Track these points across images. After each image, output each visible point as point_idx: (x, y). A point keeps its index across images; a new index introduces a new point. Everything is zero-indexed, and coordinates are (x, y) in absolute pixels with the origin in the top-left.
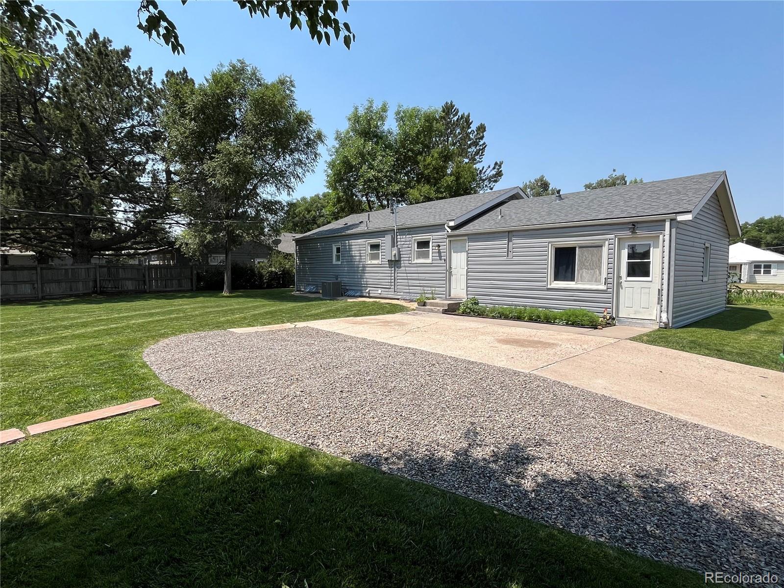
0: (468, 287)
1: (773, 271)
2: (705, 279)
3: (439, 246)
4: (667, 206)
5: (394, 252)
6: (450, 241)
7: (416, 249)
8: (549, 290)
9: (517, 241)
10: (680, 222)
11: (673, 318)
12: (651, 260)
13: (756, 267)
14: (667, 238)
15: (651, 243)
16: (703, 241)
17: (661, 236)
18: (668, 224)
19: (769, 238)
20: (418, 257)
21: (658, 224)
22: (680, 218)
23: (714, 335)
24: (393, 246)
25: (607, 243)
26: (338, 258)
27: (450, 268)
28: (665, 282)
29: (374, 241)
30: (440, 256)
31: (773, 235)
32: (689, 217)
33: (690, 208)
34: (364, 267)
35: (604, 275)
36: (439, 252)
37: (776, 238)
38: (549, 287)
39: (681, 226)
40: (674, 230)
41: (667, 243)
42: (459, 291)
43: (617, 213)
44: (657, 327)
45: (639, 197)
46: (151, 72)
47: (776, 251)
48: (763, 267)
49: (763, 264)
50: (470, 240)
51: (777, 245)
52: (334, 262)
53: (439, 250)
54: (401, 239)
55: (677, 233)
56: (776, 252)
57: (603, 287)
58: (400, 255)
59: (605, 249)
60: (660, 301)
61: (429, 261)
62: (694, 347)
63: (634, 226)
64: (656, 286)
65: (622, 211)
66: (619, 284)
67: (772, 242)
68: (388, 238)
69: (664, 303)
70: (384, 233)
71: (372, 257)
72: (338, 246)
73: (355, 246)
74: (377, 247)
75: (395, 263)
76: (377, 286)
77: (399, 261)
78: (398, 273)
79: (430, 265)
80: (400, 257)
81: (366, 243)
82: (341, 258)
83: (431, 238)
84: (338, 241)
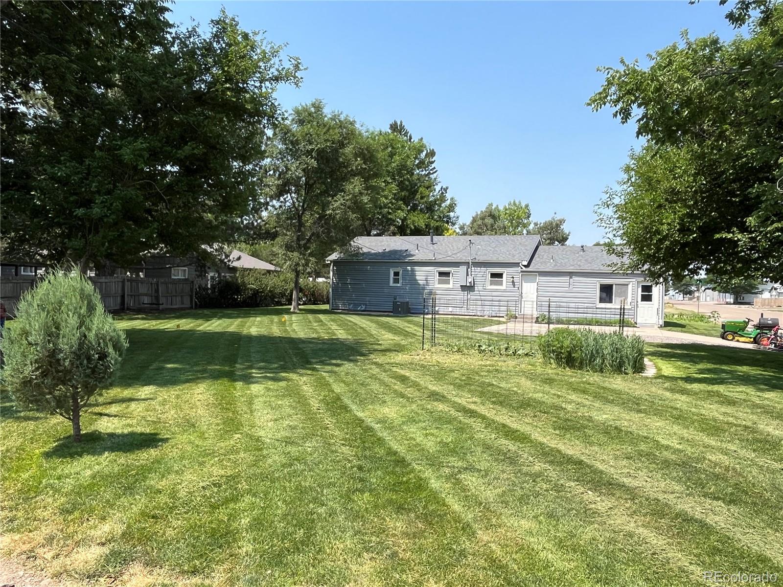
0: (537, 306)
3: (513, 278)
5: (468, 281)
6: (522, 275)
7: (490, 279)
8: (596, 308)
9: (575, 278)
12: (653, 293)
15: (653, 285)
20: (491, 284)
24: (467, 275)
25: (631, 283)
26: (396, 281)
27: (522, 293)
28: (661, 305)
29: (445, 270)
30: (514, 285)
34: (431, 289)
35: (629, 300)
36: (513, 282)
38: (596, 306)
42: (530, 308)
44: (657, 326)
50: (540, 275)
52: (391, 284)
53: (513, 280)
54: (476, 271)
57: (629, 307)
58: (474, 282)
59: (630, 287)
60: (658, 314)
61: (504, 287)
64: (655, 307)
66: (637, 305)
68: (463, 269)
69: (660, 315)
70: (456, 264)
71: (440, 282)
72: (396, 270)
73: (421, 274)
74: (447, 274)
75: (468, 288)
76: (447, 305)
77: (474, 286)
78: (472, 296)
79: (504, 291)
80: (474, 284)
81: (434, 270)
82: (401, 281)
83: (505, 271)
84: (397, 267)
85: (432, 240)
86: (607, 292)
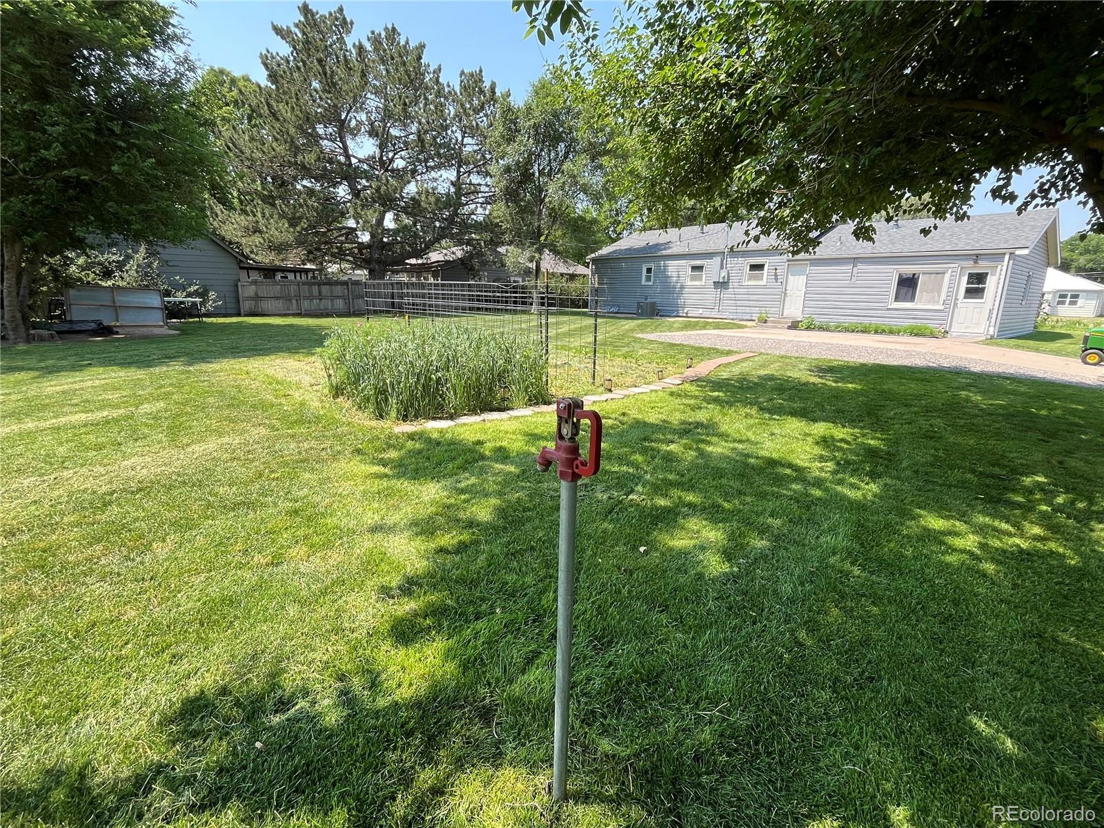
0: (804, 307)
1: (1080, 302)
2: (1024, 303)
3: (776, 269)
4: (1006, 241)
5: (722, 275)
6: (788, 265)
7: (748, 271)
8: (888, 309)
9: (860, 266)
10: (1019, 256)
11: (999, 332)
12: (986, 286)
13: (1061, 296)
14: (1004, 268)
15: (990, 272)
16: (1028, 270)
17: (1000, 267)
18: (1007, 257)
19: (1082, 260)
20: (749, 279)
21: (997, 257)
22: (1018, 252)
23: (1031, 343)
24: (722, 268)
25: (950, 270)
26: (648, 279)
27: (786, 290)
28: (997, 303)
29: (698, 263)
30: (776, 279)
31: (1088, 257)
32: (1026, 252)
33: (1028, 244)
34: (682, 287)
35: (943, 297)
36: (776, 275)
37: (1091, 260)
38: (889, 307)
39: (1018, 258)
40: (1011, 262)
41: (1003, 273)
42: (794, 309)
43: (961, 246)
44: (984, 339)
45: (980, 230)
46: (440, 69)
47: (1089, 277)
48: (1069, 296)
49: (1070, 294)
50: (811, 265)
51: (1092, 270)
52: (643, 282)
53: (776, 273)
54: (732, 262)
55: (1013, 264)
56: (1088, 279)
57: (941, 307)
58: (729, 276)
59: (947, 276)
60: (990, 318)
61: (763, 282)
62: (1017, 347)
63: (977, 258)
64: (988, 306)
65: (967, 244)
66: (955, 304)
67: (1085, 266)
68: (718, 260)
69: (993, 320)
70: (709, 255)
71: (693, 278)
72: (649, 266)
73: (673, 267)
74: (700, 268)
75: (722, 285)
76: (696, 307)
77: (728, 282)
78: (727, 294)
79: (764, 287)
80: (729, 279)
81: (686, 264)
82: (652, 278)
83: (766, 261)
84: (649, 262)
85: (702, 230)
86: (908, 285)
